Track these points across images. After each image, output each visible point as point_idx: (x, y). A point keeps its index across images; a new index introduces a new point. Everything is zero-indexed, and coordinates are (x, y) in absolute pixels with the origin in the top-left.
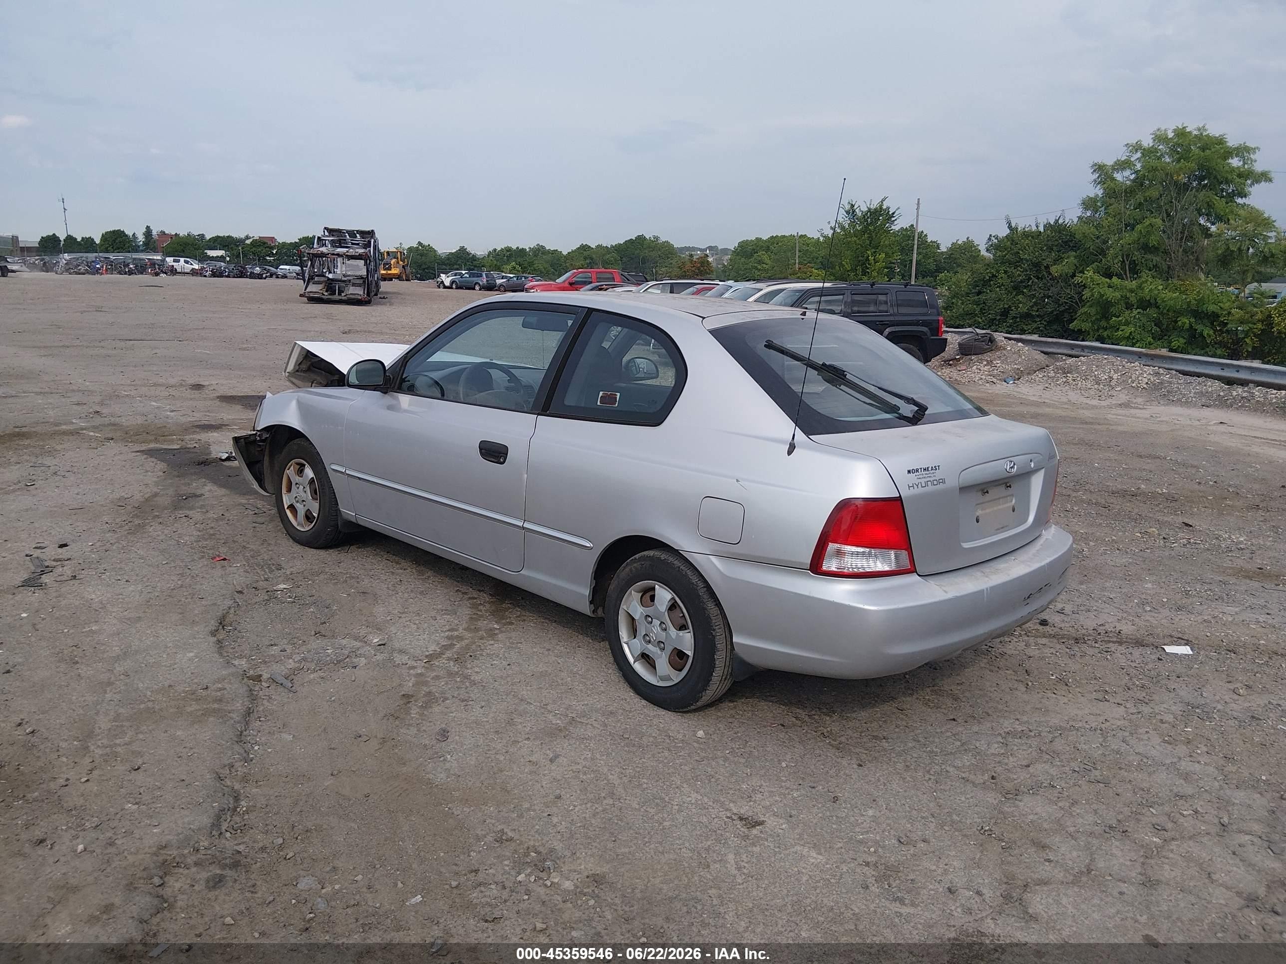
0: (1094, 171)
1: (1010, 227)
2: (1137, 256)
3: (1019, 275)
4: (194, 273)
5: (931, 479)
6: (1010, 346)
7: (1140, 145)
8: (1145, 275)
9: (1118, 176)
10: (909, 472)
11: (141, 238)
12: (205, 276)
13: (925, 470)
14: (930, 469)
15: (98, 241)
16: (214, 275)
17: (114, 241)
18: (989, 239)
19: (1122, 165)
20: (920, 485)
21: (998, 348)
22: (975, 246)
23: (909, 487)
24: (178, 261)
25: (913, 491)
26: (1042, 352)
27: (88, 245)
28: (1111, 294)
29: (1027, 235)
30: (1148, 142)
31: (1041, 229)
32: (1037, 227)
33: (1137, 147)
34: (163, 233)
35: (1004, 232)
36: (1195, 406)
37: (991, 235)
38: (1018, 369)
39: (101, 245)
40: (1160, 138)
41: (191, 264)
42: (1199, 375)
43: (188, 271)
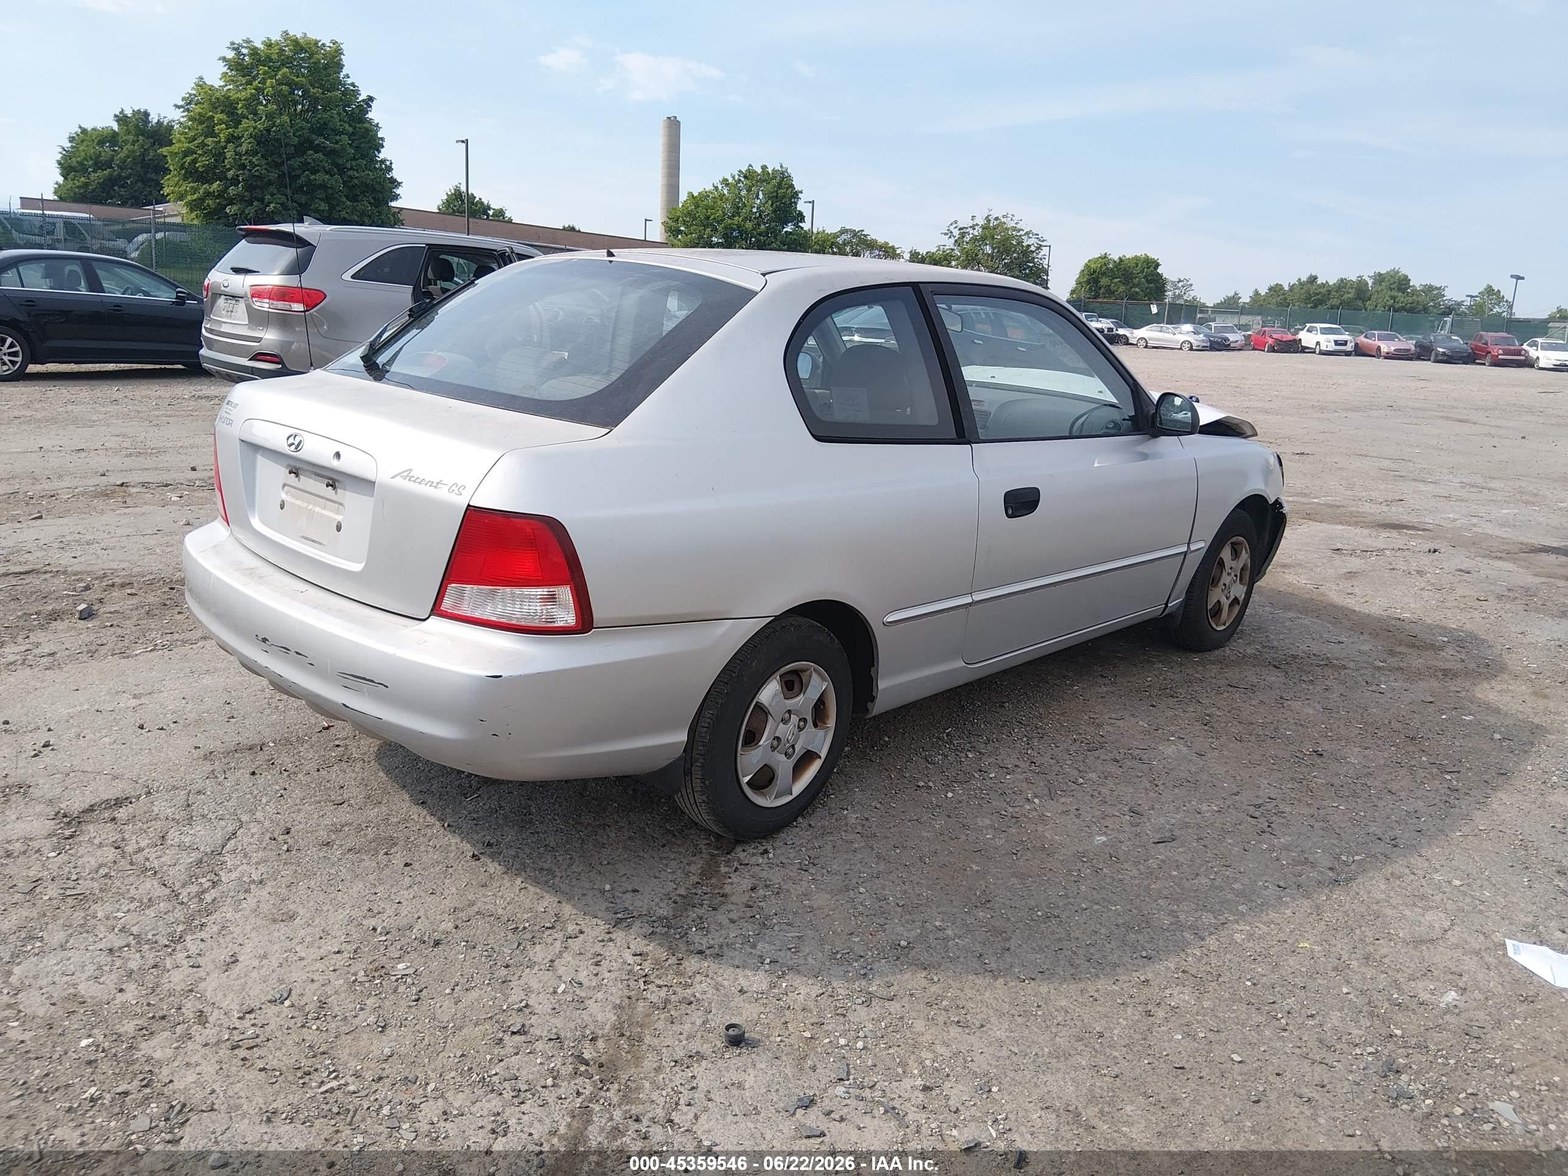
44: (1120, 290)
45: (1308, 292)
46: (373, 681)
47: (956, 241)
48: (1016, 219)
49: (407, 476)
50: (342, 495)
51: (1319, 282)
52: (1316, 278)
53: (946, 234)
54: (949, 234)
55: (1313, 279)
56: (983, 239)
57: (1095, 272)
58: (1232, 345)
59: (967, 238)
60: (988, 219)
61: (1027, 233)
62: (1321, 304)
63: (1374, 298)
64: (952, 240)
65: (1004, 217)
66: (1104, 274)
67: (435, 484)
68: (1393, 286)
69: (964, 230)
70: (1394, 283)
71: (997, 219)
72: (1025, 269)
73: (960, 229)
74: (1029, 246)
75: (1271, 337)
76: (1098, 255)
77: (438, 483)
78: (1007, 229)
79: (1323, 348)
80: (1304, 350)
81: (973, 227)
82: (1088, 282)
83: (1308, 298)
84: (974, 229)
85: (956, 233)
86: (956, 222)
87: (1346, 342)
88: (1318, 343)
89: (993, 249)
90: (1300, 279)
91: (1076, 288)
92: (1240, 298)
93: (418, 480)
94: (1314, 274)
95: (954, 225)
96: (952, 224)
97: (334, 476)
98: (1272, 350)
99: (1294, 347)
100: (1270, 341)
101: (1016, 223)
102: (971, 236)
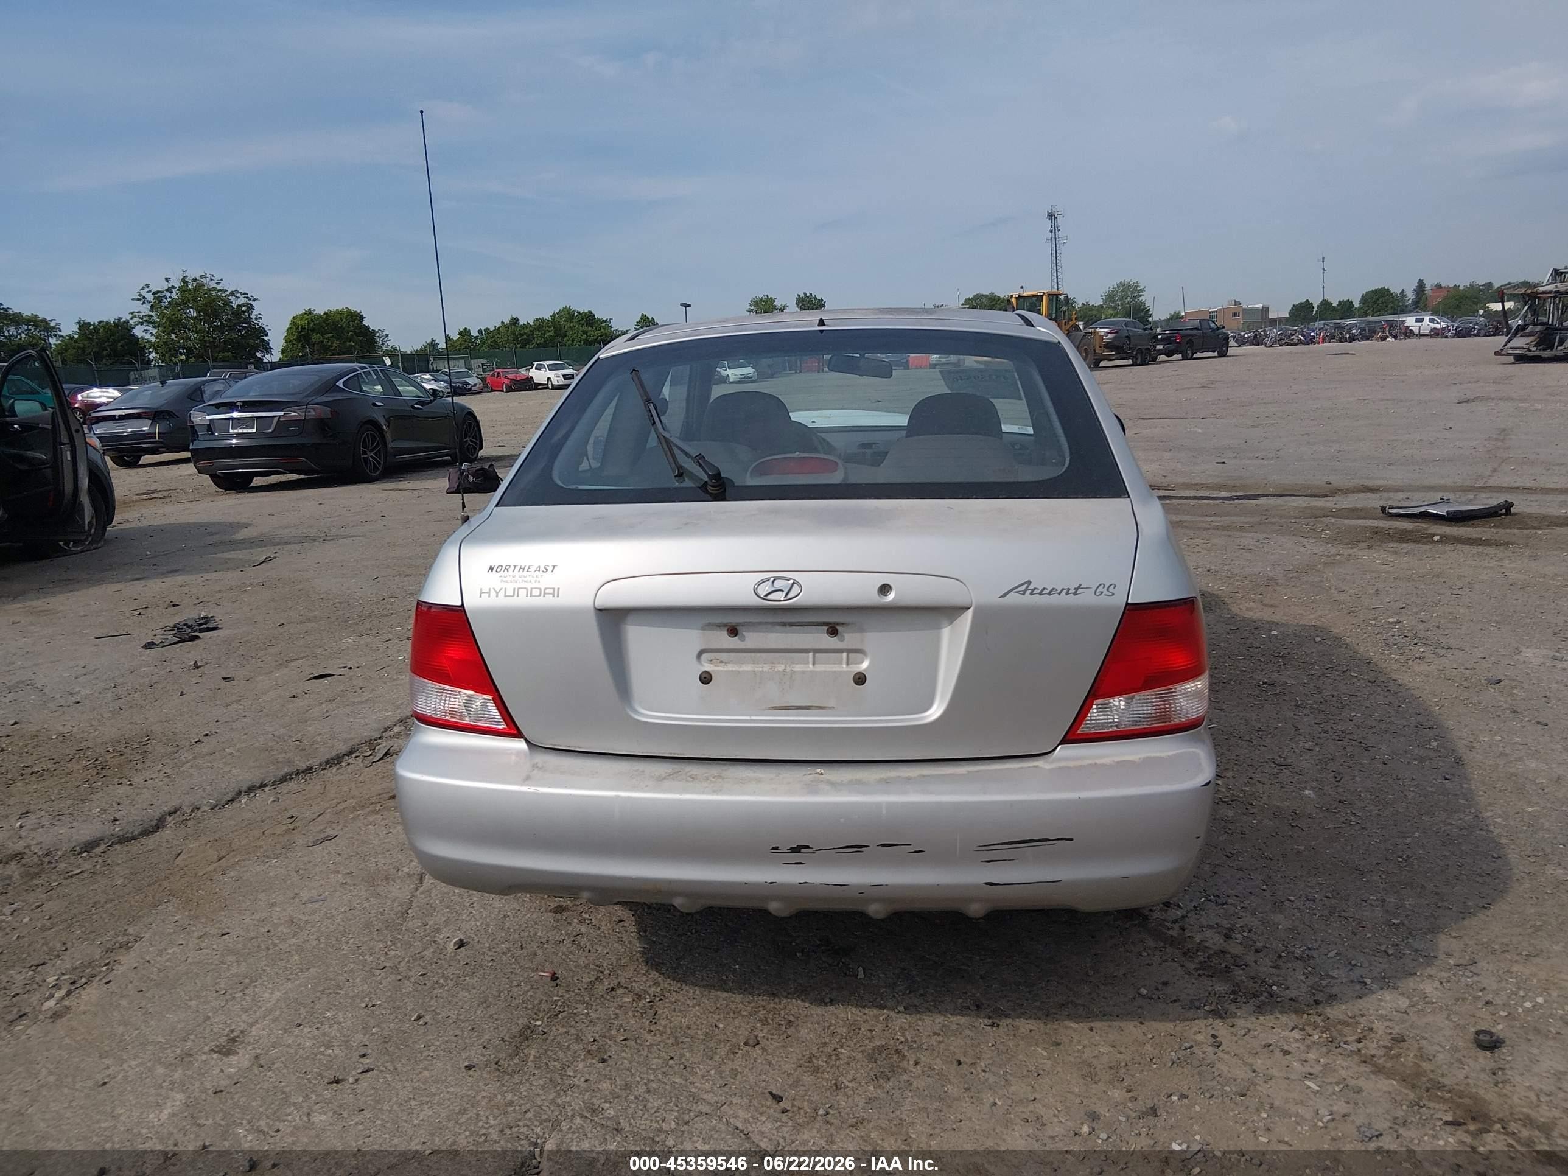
4: (1435, 333)
5: (529, 586)
10: (491, 568)
11: (1411, 295)
12: (1447, 337)
13: (522, 569)
14: (532, 569)
15: (1357, 305)
16: (1459, 334)
17: (1375, 302)
20: (501, 594)
23: (482, 593)
24: (1422, 320)
25: (486, 602)
27: (1346, 309)
34: (1439, 286)
39: (1360, 308)
41: (1438, 323)
43: (1427, 332)
44: (334, 344)
45: (513, 333)
46: (1049, 840)
47: (152, 306)
48: (216, 278)
49: (1027, 589)
50: (850, 639)
51: (521, 323)
52: (517, 320)
53: (139, 300)
54: (142, 299)
55: (515, 321)
56: (183, 303)
57: (303, 329)
58: (473, 389)
59: (166, 302)
60: (184, 280)
61: (232, 294)
62: (528, 343)
63: (570, 333)
64: (147, 306)
65: (201, 277)
66: (313, 330)
67: (1072, 591)
68: (582, 322)
69: (159, 294)
70: (583, 319)
71: (194, 280)
72: (240, 331)
73: (154, 294)
74: (239, 306)
75: (506, 377)
76: (302, 312)
77: (1076, 589)
78: (209, 290)
79: (555, 383)
80: (537, 386)
81: (169, 290)
82: (299, 339)
83: (515, 339)
84: (171, 292)
85: (150, 297)
86: (148, 286)
87: (573, 375)
88: (549, 379)
89: (199, 311)
90: (503, 323)
91: (287, 347)
92: (437, 344)
93: (1045, 591)
94: (515, 316)
95: (147, 289)
96: (143, 289)
97: (832, 619)
98: (510, 389)
99: (528, 385)
100: (507, 382)
101: (218, 284)
102: (169, 300)
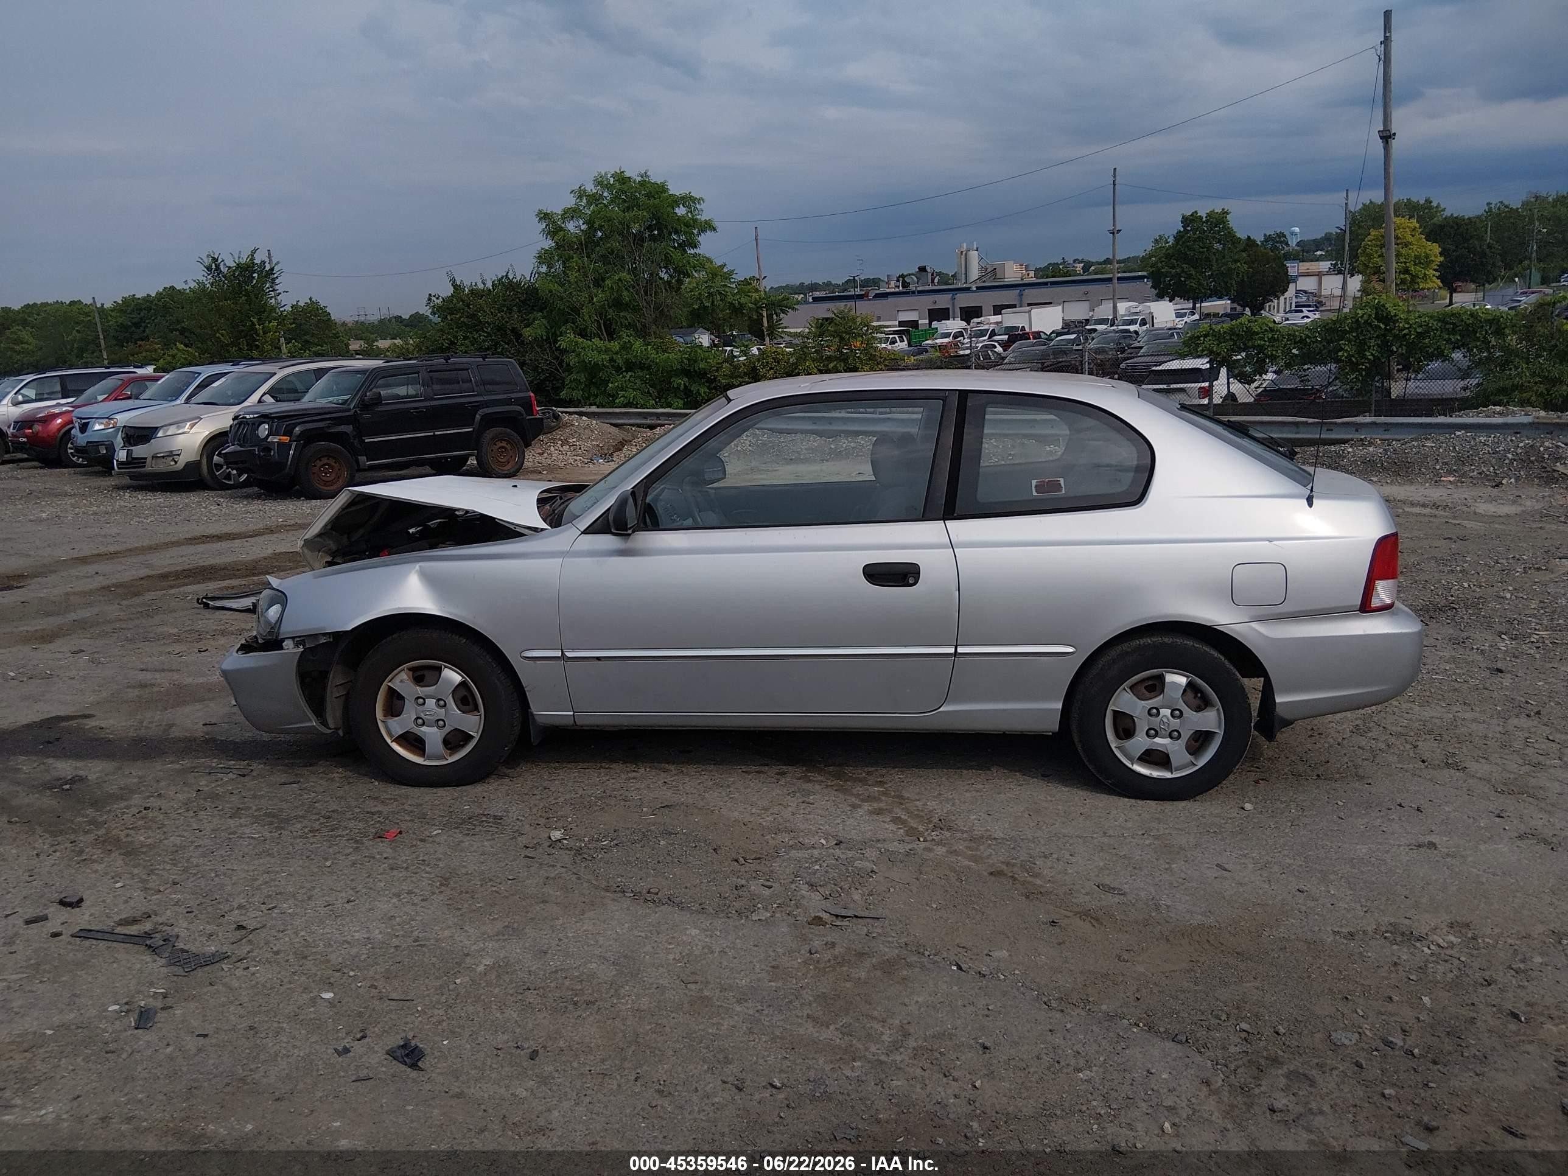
0: (540, 219)
1: (455, 285)
2: (611, 313)
3: (484, 341)
6: (576, 420)
7: (585, 190)
8: (625, 335)
9: (571, 226)
18: (429, 299)
19: (571, 213)
21: (566, 425)
22: (322, 309)
26: (611, 424)
28: (593, 356)
29: (475, 293)
30: (591, 188)
31: (489, 285)
32: (484, 284)
33: (581, 193)
35: (447, 291)
36: (815, 461)
37: (430, 295)
38: (598, 445)
40: (599, 182)
42: (795, 432)
